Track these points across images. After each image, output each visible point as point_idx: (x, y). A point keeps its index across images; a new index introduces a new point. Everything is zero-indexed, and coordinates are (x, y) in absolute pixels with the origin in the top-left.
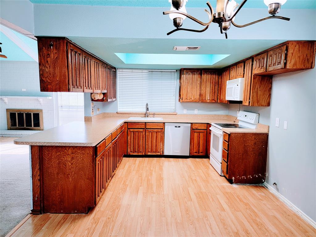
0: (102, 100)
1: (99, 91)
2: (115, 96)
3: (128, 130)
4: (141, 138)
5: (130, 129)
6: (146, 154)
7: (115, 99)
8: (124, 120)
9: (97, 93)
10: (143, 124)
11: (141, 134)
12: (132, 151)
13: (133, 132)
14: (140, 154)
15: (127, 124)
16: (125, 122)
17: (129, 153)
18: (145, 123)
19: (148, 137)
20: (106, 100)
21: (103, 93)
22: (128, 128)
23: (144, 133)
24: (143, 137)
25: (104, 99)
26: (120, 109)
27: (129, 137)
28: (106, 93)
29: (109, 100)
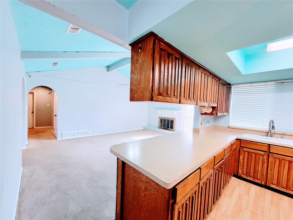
0: (211, 114)
1: (206, 104)
2: (227, 111)
3: (240, 148)
4: (261, 163)
5: (244, 148)
6: (267, 185)
7: (227, 114)
8: (236, 137)
9: (204, 106)
10: (264, 146)
11: (261, 157)
12: (245, 174)
13: (248, 152)
14: (256, 181)
15: (240, 141)
16: (237, 139)
17: (240, 174)
18: (269, 145)
19: (273, 164)
20: (216, 114)
21: (212, 107)
22: (240, 146)
23: (265, 157)
24: (263, 162)
25: (214, 113)
26: (232, 124)
27: (241, 157)
28: (216, 107)
29: (219, 114)
